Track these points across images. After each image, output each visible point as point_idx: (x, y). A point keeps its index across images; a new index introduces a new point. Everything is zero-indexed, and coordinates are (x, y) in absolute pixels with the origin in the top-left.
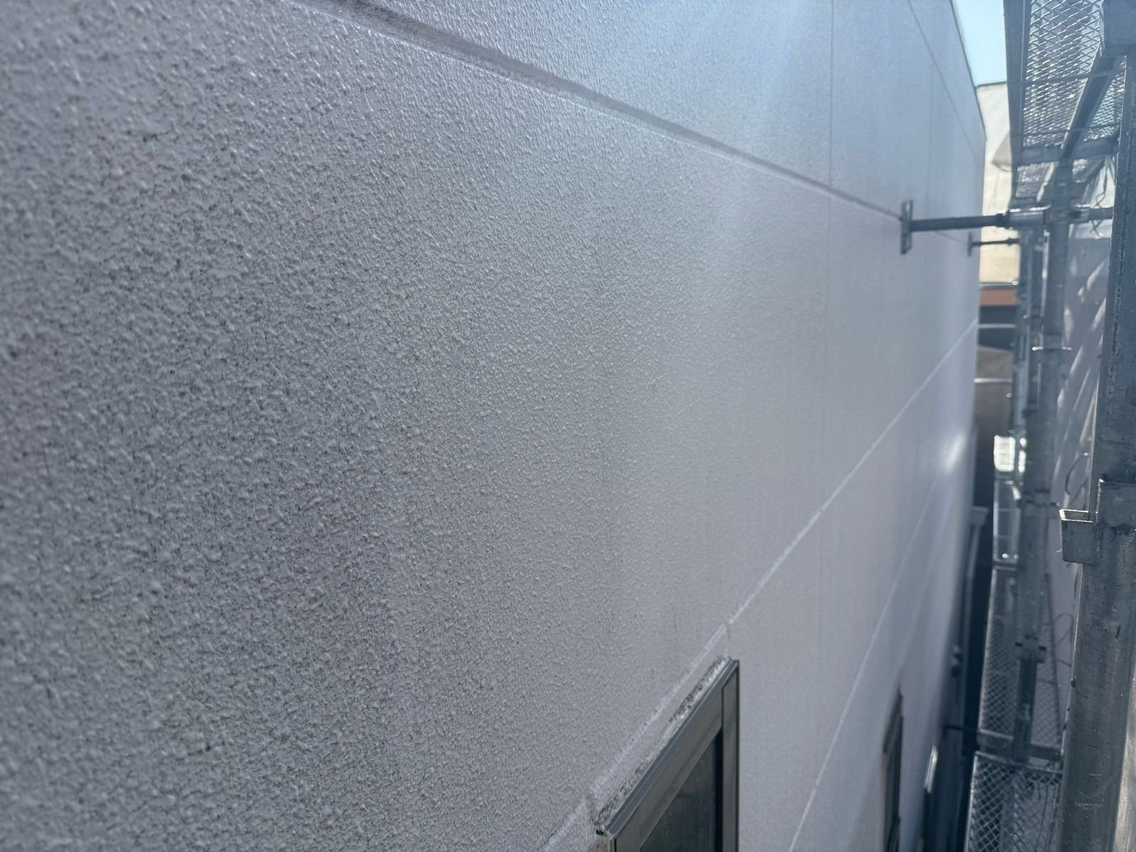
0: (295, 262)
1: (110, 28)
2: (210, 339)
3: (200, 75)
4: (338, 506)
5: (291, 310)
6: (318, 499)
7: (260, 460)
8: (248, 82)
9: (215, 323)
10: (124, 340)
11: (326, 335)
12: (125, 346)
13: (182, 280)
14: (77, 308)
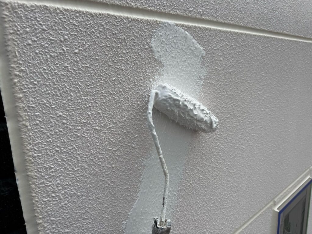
0: (237, 80)
1: (218, 44)
2: (224, 95)
3: (228, 49)
4: (238, 127)
5: (235, 89)
6: (236, 125)
7: (229, 117)
8: (233, 48)
9: (225, 92)
10: (215, 96)
11: (240, 94)
12: (215, 97)
13: (222, 85)
14: (210, 91)
